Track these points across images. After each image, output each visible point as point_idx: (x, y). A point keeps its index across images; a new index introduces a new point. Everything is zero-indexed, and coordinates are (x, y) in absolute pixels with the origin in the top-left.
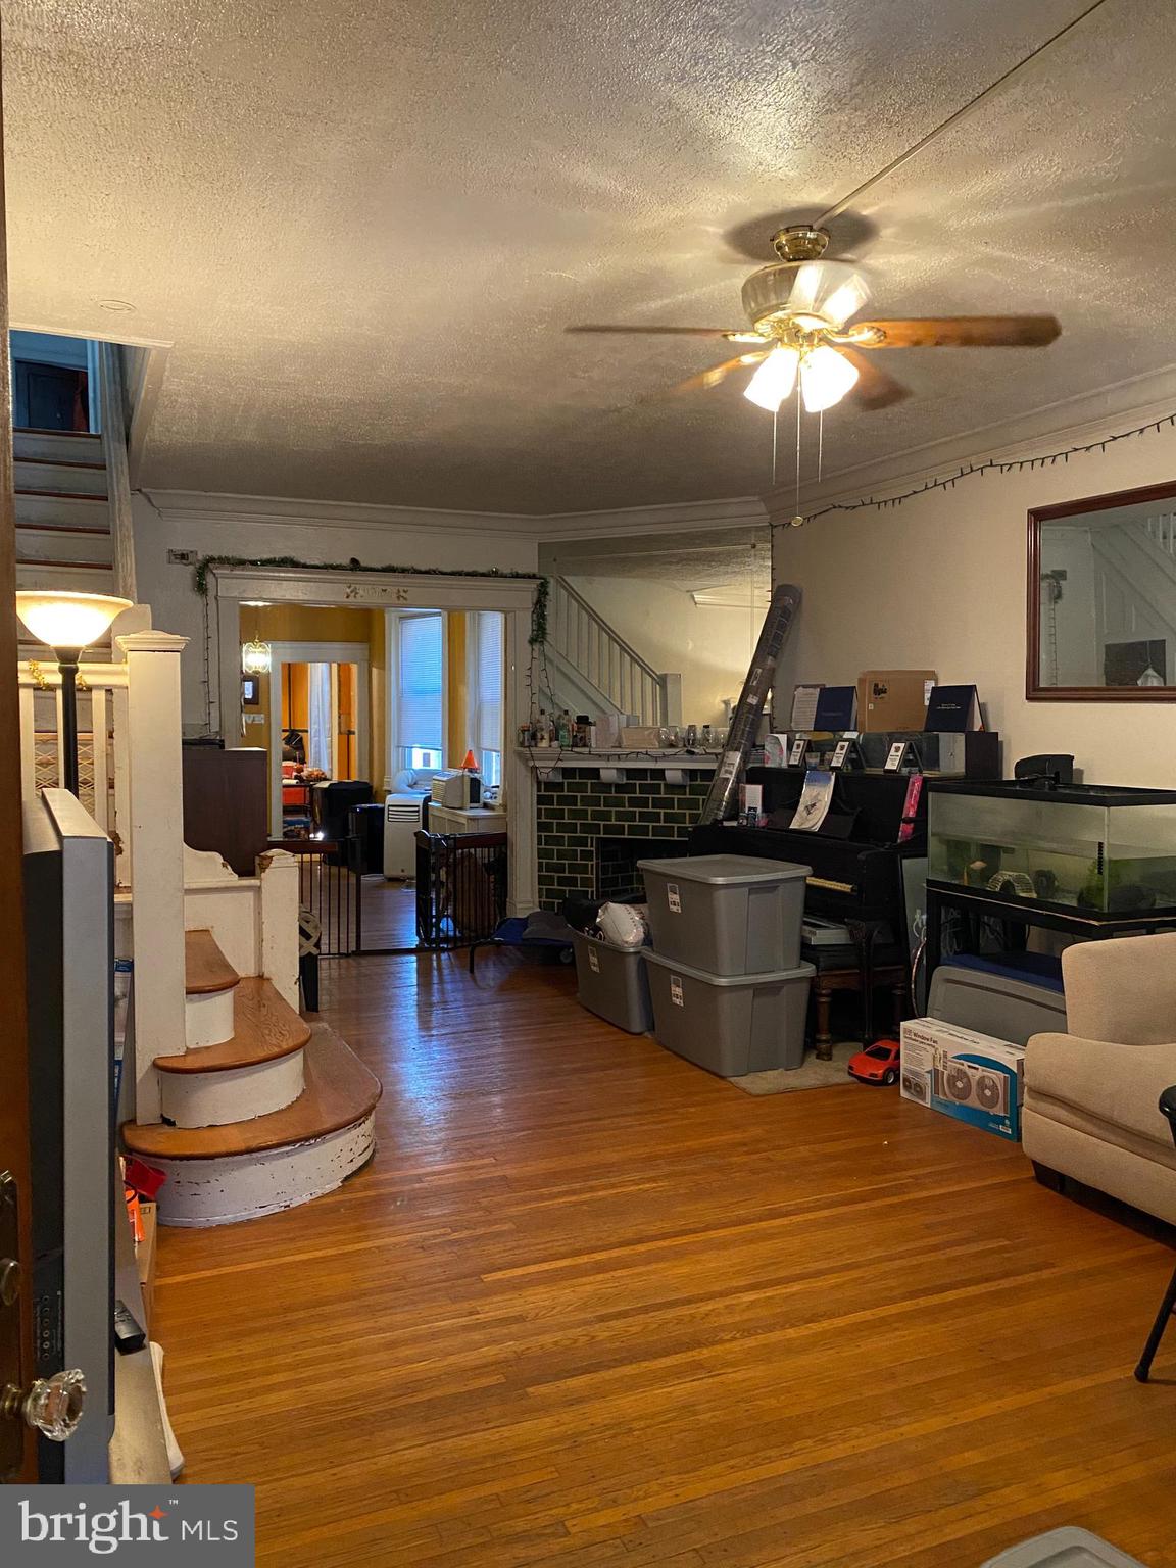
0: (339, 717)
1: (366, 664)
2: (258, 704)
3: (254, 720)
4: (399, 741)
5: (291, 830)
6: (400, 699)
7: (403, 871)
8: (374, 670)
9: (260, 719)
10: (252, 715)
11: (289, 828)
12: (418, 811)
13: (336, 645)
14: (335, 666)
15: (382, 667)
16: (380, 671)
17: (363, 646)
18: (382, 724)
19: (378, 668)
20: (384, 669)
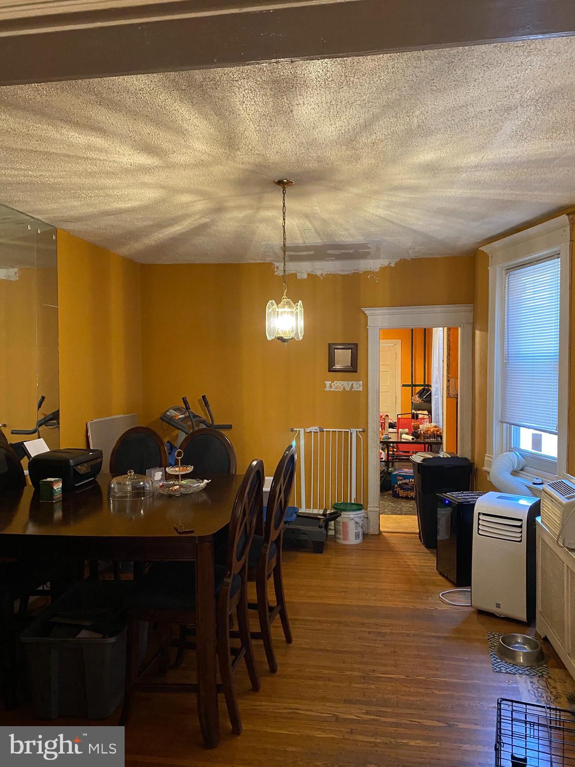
0: (448, 381)
1: (470, 327)
2: (357, 372)
3: (352, 387)
4: (503, 415)
5: (406, 484)
6: (505, 365)
7: (498, 606)
8: (478, 333)
9: (358, 386)
10: (351, 383)
11: (404, 481)
12: (521, 527)
13: (438, 308)
15: (485, 329)
16: (484, 333)
17: (469, 307)
18: (484, 395)
19: (481, 330)
20: (487, 331)
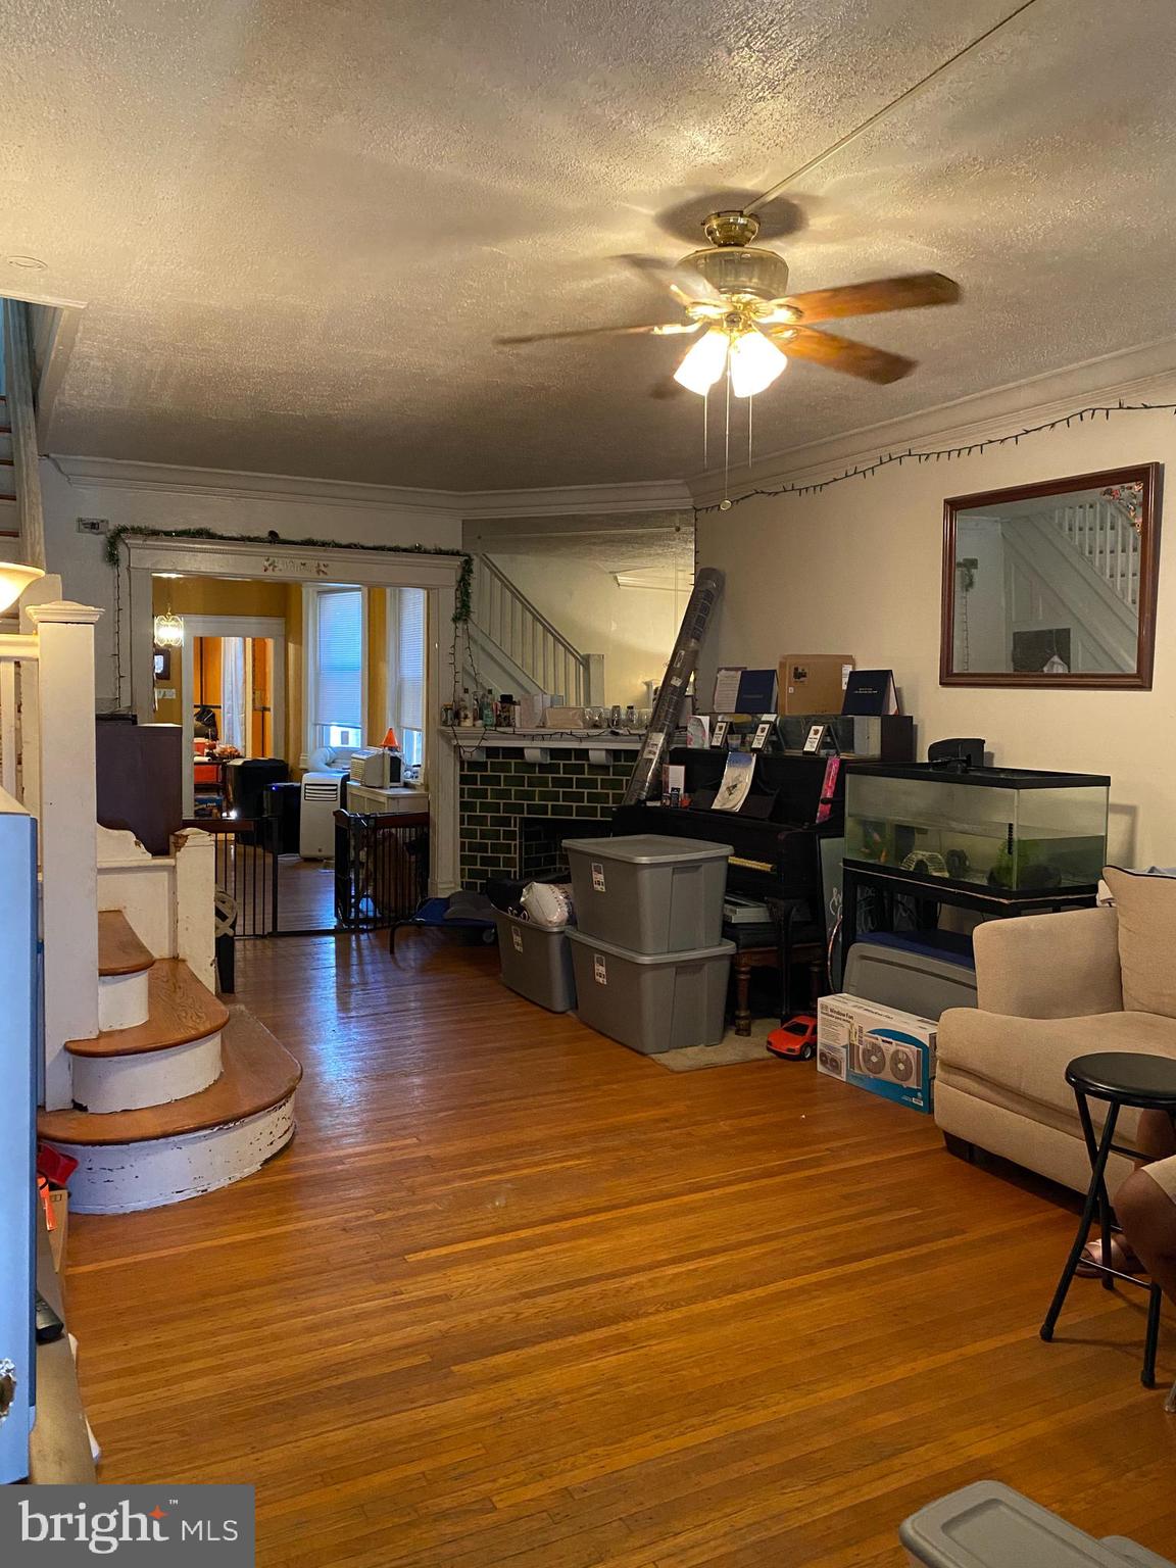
0: (254, 693)
1: (282, 640)
3: (166, 695)
4: (316, 719)
5: (203, 809)
6: (318, 675)
7: (321, 850)
8: (291, 646)
10: (164, 690)
11: (201, 807)
12: (336, 790)
13: (253, 620)
14: (249, 641)
15: (299, 642)
16: (298, 646)
17: (282, 620)
18: (299, 701)
19: (295, 643)
20: (301, 644)
